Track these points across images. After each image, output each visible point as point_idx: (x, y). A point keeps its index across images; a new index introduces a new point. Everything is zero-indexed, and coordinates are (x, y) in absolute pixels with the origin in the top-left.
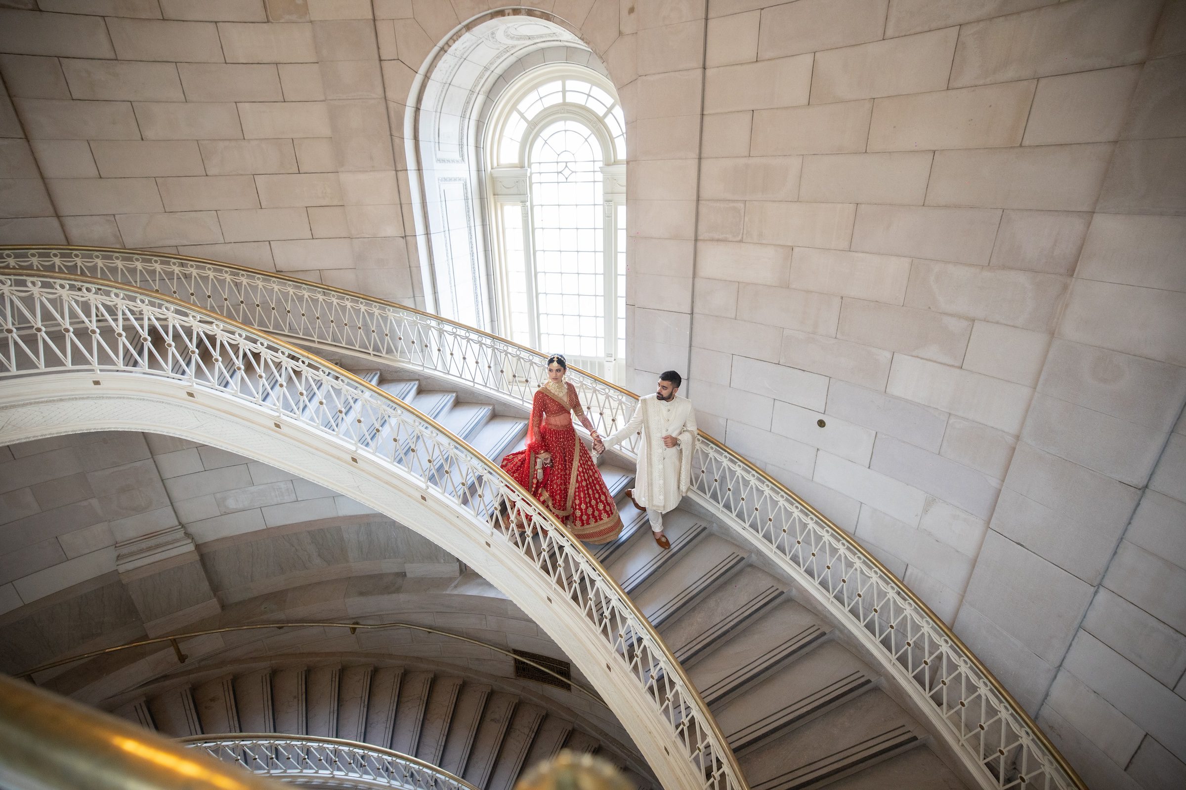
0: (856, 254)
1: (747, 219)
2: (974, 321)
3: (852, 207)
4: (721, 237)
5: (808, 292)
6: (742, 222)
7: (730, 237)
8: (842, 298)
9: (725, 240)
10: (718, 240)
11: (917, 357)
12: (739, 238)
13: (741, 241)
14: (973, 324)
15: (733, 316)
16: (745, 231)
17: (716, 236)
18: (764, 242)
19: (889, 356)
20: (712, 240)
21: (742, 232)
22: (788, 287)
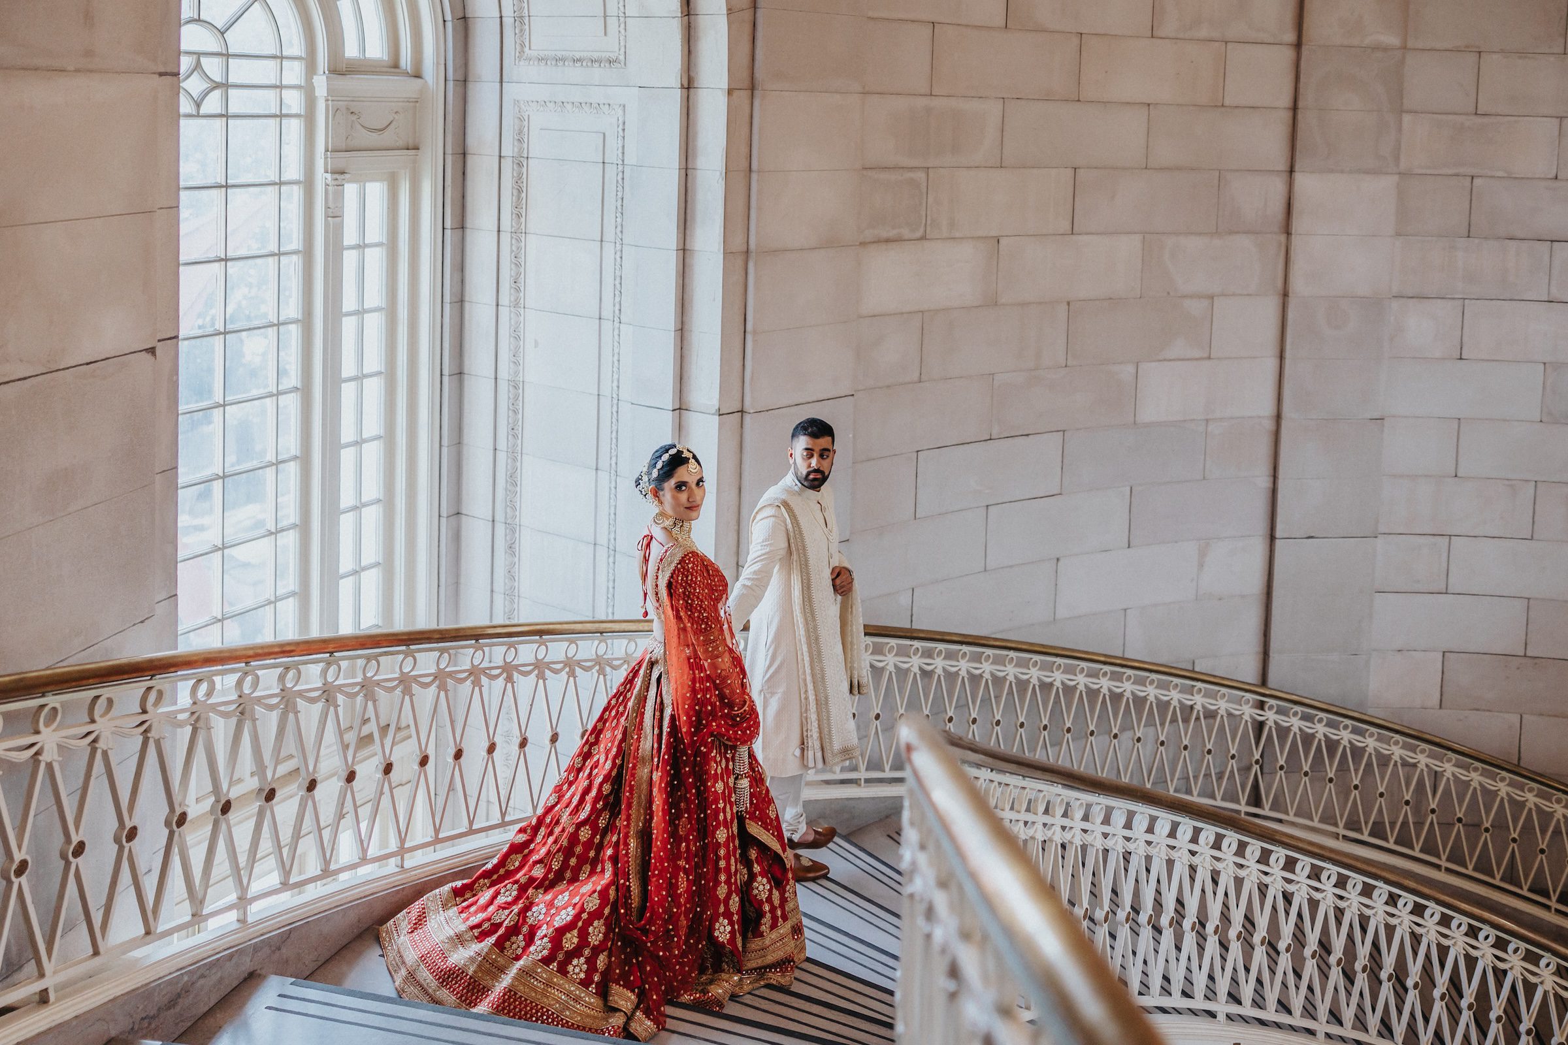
0: (1080, 237)
1: (930, 200)
2: (1213, 298)
3: (1070, 172)
4: (892, 233)
5: (1024, 304)
6: (924, 204)
7: (906, 233)
8: (1068, 304)
9: (898, 240)
10: (887, 241)
11: (1165, 360)
12: (919, 234)
13: (924, 238)
14: (1213, 302)
15: (916, 376)
16: (929, 218)
17: (884, 234)
18: (957, 235)
19: (1131, 369)
20: (879, 241)
21: (924, 222)
22: (996, 304)
